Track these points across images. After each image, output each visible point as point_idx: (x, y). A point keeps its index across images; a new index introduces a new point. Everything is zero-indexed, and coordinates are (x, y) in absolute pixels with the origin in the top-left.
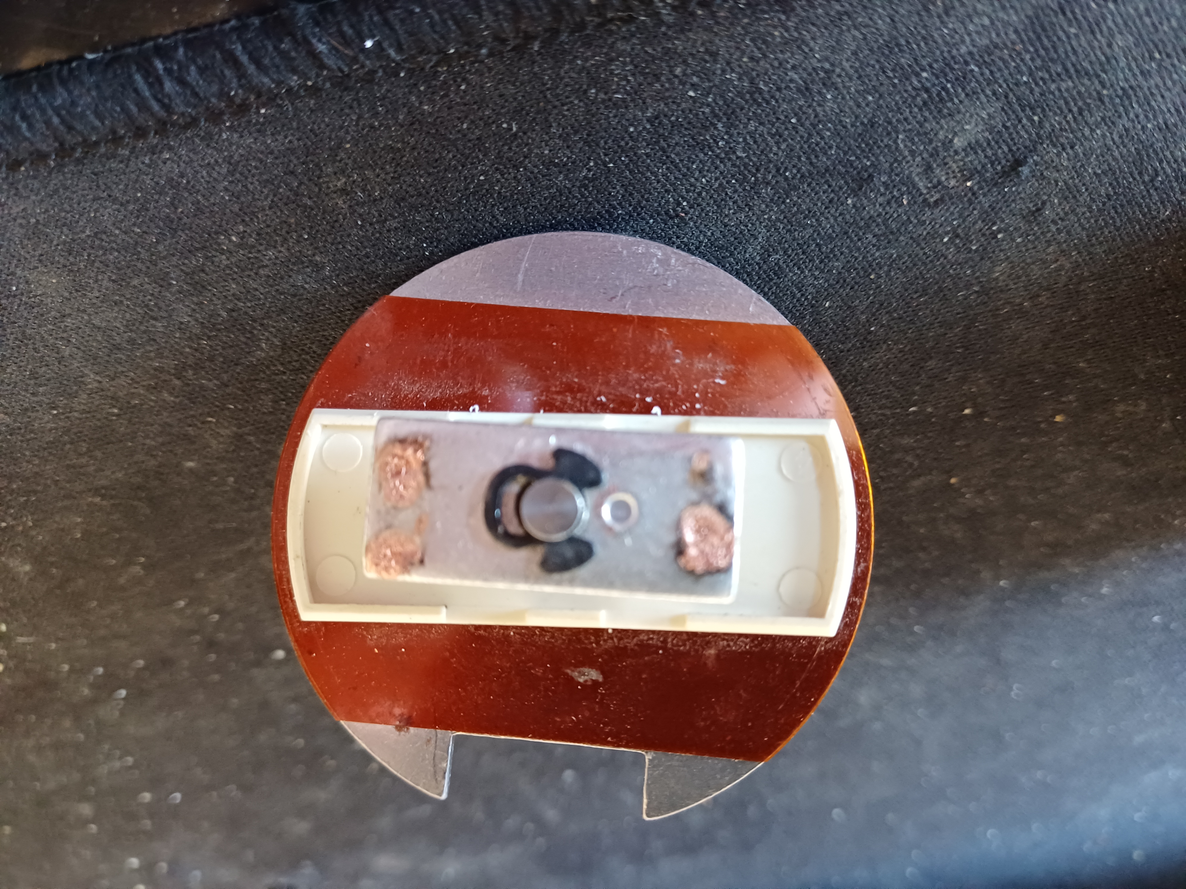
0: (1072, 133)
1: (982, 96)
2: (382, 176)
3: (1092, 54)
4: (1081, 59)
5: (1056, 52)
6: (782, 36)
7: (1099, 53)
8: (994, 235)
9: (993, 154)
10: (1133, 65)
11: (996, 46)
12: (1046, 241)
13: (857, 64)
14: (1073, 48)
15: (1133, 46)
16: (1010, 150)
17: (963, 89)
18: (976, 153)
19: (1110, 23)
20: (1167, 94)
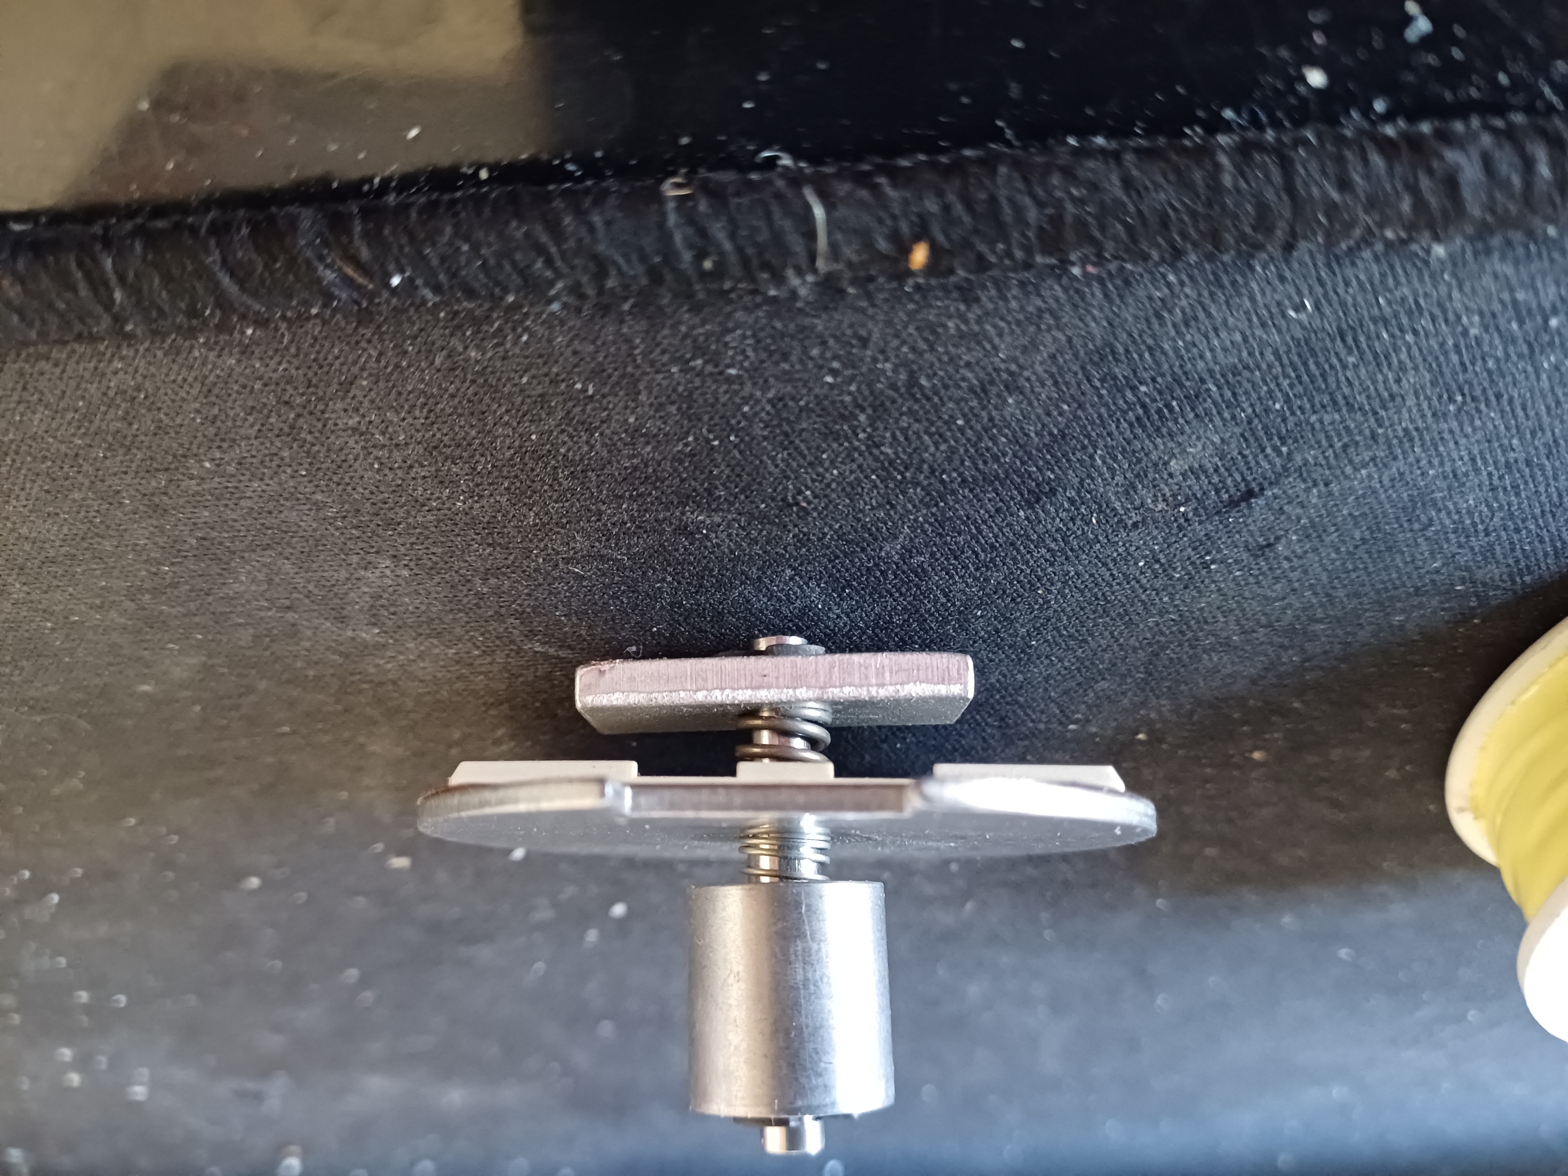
0: (1329, 469)
1: (1217, 419)
2: (410, 420)
3: (1372, 388)
4: (1356, 391)
5: (1325, 380)
6: (958, 328)
7: (1381, 387)
8: (1206, 565)
9: (1220, 481)
10: (1425, 405)
11: (1246, 367)
12: (1273, 578)
13: (1054, 370)
14: (1347, 379)
15: (1428, 385)
16: (1244, 479)
17: (1193, 409)
18: (1198, 478)
19: (1404, 356)
20: (1463, 441)
